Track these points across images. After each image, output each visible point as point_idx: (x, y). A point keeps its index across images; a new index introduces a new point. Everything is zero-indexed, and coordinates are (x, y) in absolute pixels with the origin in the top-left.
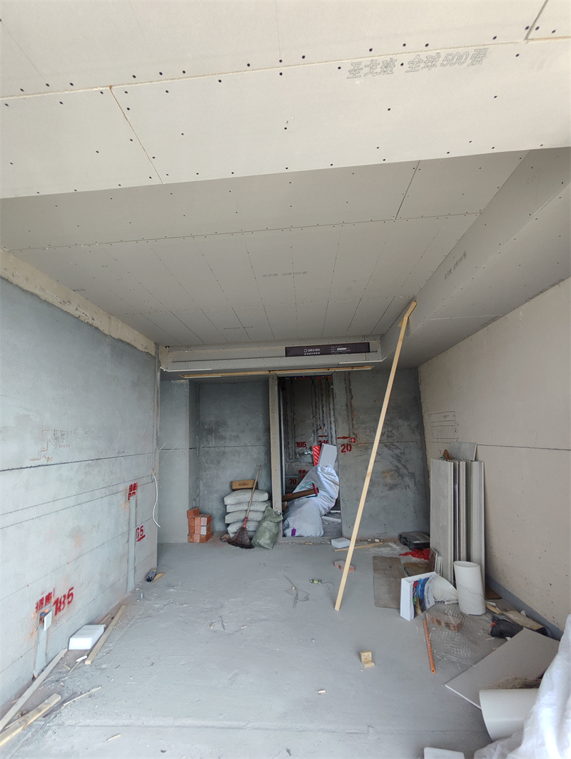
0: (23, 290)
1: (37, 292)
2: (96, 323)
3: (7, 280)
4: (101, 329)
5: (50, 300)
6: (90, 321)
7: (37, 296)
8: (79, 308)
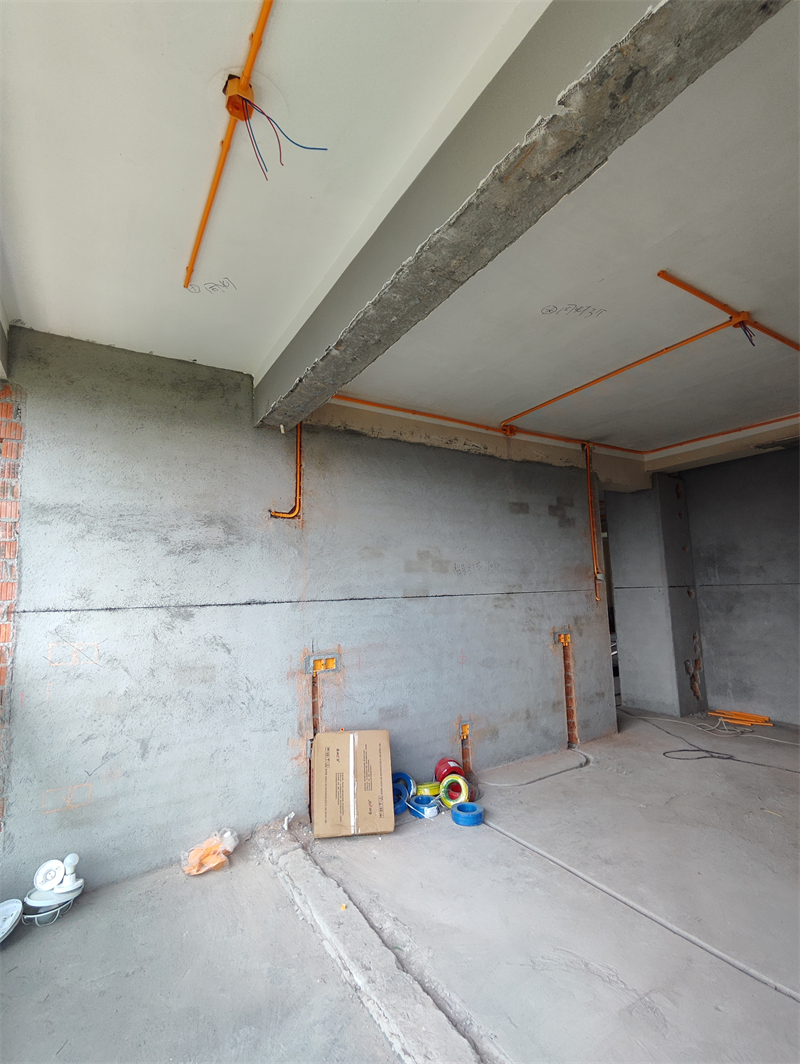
0: (410, 443)
1: (423, 441)
2: (490, 451)
3: (397, 440)
4: (497, 455)
5: (436, 444)
6: (483, 451)
7: (424, 445)
8: (468, 442)
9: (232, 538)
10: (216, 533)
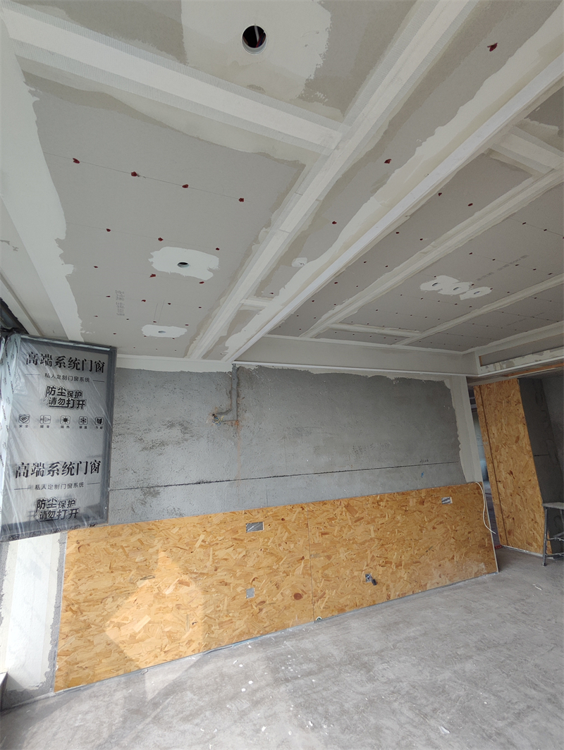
9: (187, 436)
10: (176, 432)
